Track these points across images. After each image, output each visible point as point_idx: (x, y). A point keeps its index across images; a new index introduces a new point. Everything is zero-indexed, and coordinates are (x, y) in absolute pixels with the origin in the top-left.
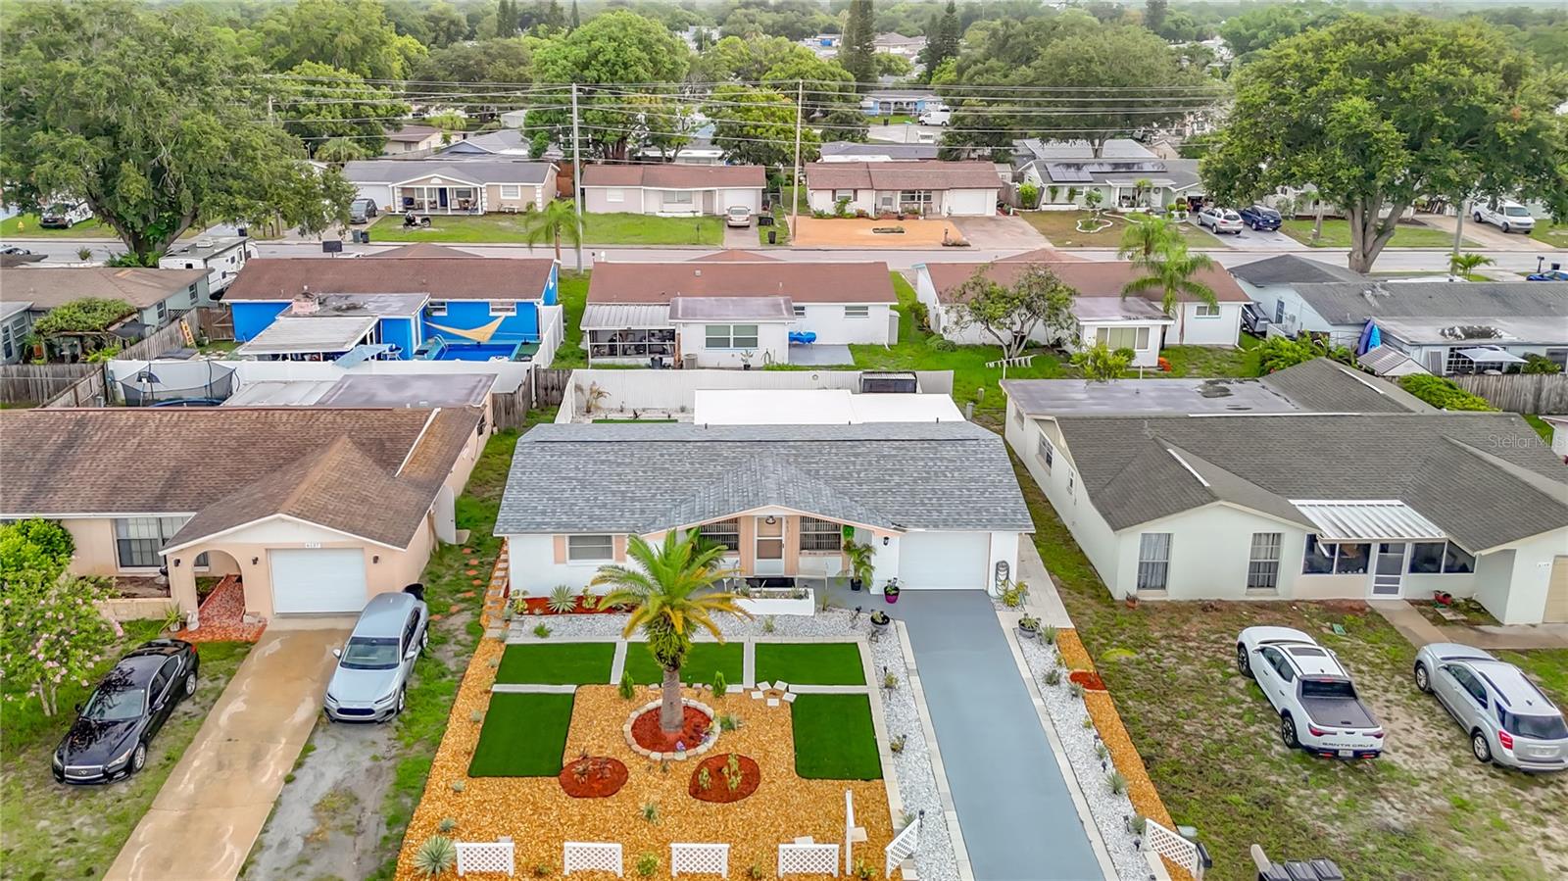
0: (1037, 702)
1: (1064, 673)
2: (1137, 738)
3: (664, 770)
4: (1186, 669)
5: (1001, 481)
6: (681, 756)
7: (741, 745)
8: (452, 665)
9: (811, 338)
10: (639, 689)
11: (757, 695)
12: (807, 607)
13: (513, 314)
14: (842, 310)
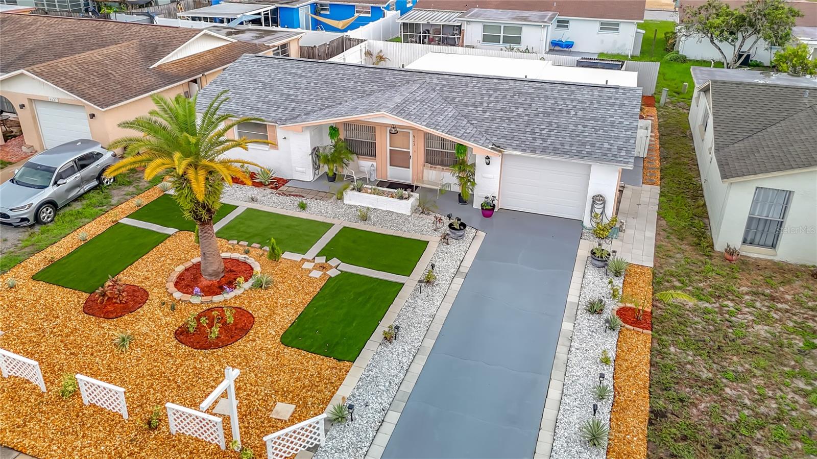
1: (612, 307)
3: (173, 309)
4: (761, 330)
5: (621, 123)
6: (196, 300)
8: (115, 200)
9: (570, 45)
10: (219, 243)
11: (306, 266)
13: (369, 15)
14: (597, 26)
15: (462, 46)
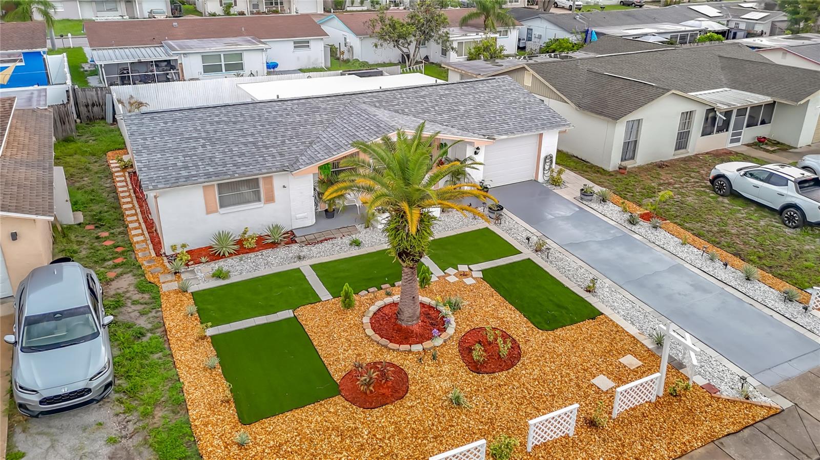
0: (634, 235)
1: (635, 216)
2: (716, 244)
3: (435, 358)
6: (438, 342)
11: (454, 279)
13: (23, 64)
14: (292, 45)
15: (184, 80)
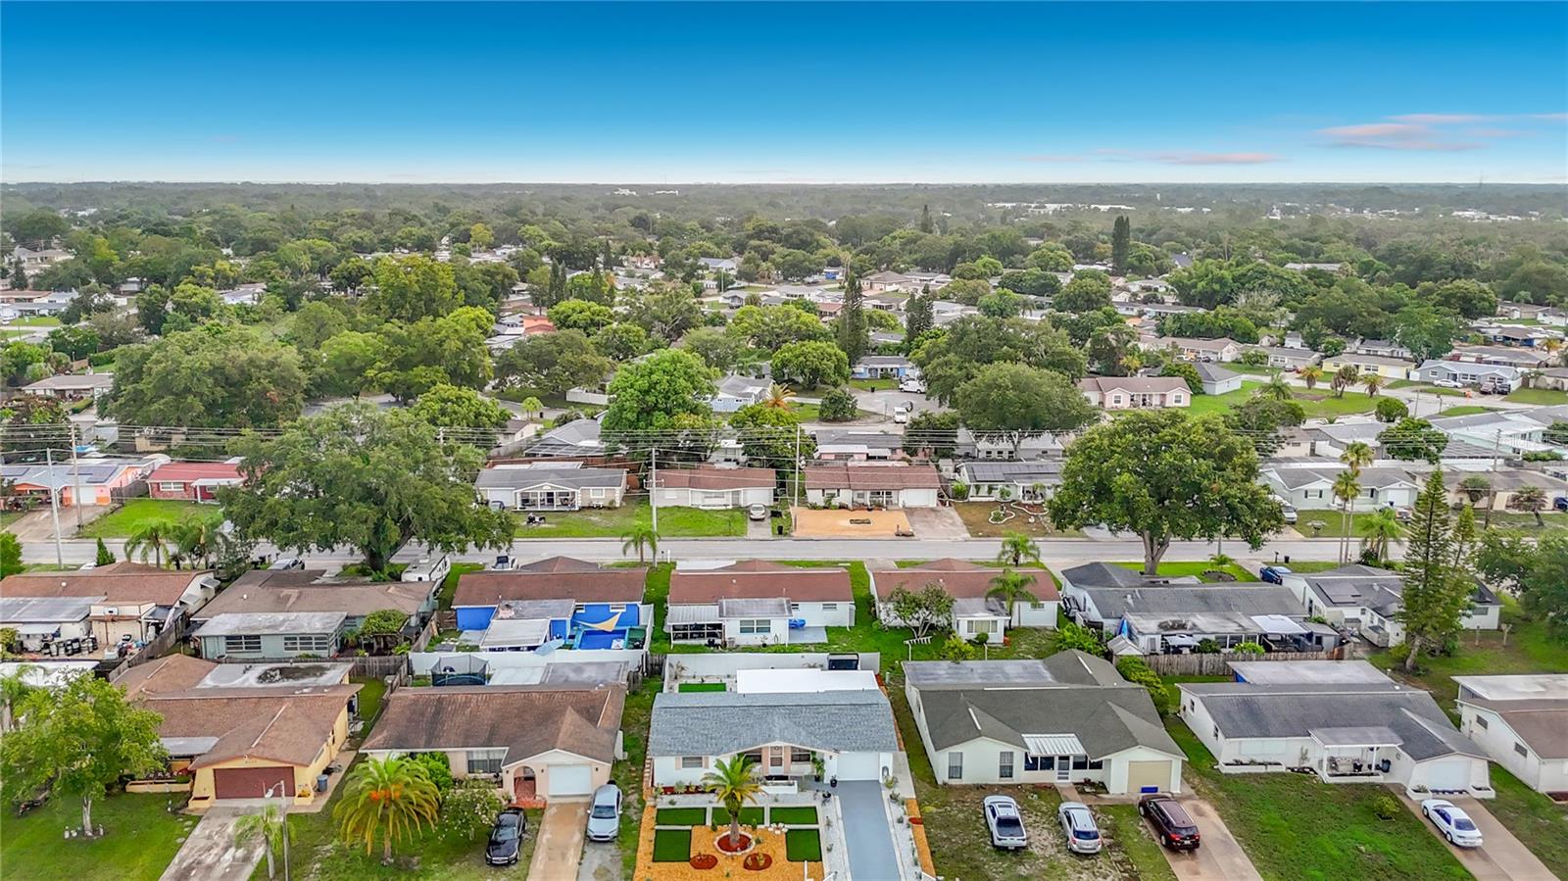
0: (892, 830)
1: (906, 819)
2: (930, 844)
4: (961, 816)
6: (739, 854)
7: (762, 850)
8: (635, 818)
9: (802, 624)
10: (719, 827)
11: (770, 829)
12: (794, 789)
14: (821, 607)
